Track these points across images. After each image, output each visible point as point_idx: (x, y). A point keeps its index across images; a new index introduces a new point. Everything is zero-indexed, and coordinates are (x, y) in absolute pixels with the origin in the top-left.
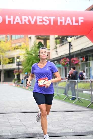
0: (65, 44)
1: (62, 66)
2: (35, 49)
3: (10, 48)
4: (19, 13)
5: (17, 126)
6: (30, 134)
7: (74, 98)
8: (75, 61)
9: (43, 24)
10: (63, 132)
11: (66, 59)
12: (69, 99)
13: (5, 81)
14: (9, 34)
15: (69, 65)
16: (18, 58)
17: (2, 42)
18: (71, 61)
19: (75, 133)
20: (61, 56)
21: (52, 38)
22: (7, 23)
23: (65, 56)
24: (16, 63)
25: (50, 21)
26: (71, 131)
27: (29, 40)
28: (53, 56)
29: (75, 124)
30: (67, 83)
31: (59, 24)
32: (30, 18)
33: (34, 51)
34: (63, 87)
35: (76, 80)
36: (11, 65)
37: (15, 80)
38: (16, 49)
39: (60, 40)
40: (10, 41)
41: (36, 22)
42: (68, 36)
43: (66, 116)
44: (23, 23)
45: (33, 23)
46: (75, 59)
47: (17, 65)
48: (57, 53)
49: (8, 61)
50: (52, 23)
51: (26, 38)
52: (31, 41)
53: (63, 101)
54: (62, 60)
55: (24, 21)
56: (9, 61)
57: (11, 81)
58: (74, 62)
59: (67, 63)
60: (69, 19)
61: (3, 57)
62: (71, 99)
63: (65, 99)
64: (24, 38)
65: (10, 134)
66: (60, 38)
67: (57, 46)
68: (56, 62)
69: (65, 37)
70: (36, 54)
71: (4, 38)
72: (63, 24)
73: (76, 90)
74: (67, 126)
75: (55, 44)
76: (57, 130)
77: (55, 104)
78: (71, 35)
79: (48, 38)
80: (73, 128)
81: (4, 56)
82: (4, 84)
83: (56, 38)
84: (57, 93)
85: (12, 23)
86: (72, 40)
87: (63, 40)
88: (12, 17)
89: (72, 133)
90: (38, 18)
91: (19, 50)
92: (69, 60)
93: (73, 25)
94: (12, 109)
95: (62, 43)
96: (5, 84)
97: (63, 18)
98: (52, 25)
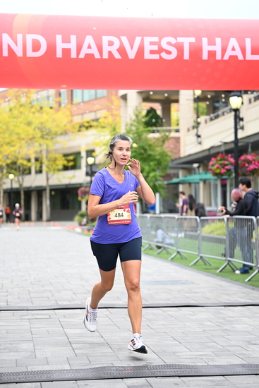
0: (223, 114)
1: (216, 177)
2: (137, 129)
3: (69, 127)
4: (95, 28)
5: (88, 345)
6: (125, 367)
7: (247, 268)
8: (250, 162)
9: (160, 56)
10: (217, 364)
11: (226, 157)
12: (234, 271)
13: (54, 218)
14: (65, 86)
15: (234, 175)
16: (90, 153)
17: (46, 109)
18: (240, 162)
19: (250, 366)
20: (212, 148)
21: (187, 97)
22: (59, 54)
23: (223, 149)
24: (84, 169)
25: (180, 49)
26: (238, 361)
27: (122, 102)
28: (189, 147)
29: (249, 343)
30: (227, 226)
31: (205, 57)
32: (125, 40)
33: (133, 134)
34: (215, 235)
35: (253, 217)
36: (70, 173)
37: (82, 216)
38: (83, 129)
39: (208, 103)
40: (69, 106)
41: (141, 51)
42: (230, 92)
43: (224, 319)
44: (106, 56)
45: (132, 54)
46: (249, 157)
47: (87, 174)
48: (199, 139)
49: (61, 162)
50: (186, 56)
51: (114, 98)
52: (126, 106)
53: (218, 275)
54: (213, 161)
55: (106, 49)
56: (65, 163)
57: (71, 218)
58: (247, 165)
59: (227, 167)
60: (233, 42)
61: (48, 152)
62: (240, 269)
63: (221, 271)
64: (108, 98)
65: (67, 367)
66: (209, 96)
67: (199, 120)
68: (196, 165)
69: (223, 96)
70: (141, 144)
71: (51, 98)
72: (218, 57)
74: (227, 346)
75: (195, 116)
76: (200, 357)
77: (193, 283)
78: (239, 89)
79: (174, 98)
80: (245, 352)
81: (52, 147)
82: (50, 226)
83: (196, 97)
84: (199, 253)
85: (73, 55)
86: (242, 103)
87: (217, 105)
88: (73, 38)
89: (243, 366)
90: (147, 40)
91: (92, 131)
92: (232, 160)
93: (245, 61)
94: (74, 297)
95: (213, 113)
96: (54, 226)
97: (218, 41)
98: (187, 60)
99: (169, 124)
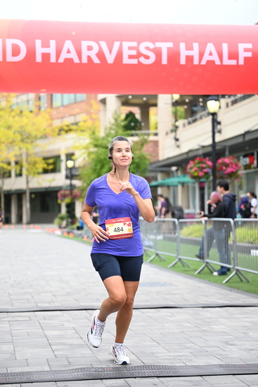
0: (201, 118)
1: (194, 180)
2: (116, 132)
3: (48, 130)
4: (74, 33)
5: (67, 347)
6: (104, 368)
7: (224, 270)
8: (227, 165)
9: (139, 61)
10: (195, 364)
11: (204, 161)
12: (212, 273)
13: (34, 220)
14: (44, 90)
15: (211, 178)
16: (70, 156)
17: (26, 113)
18: (218, 165)
19: (227, 366)
20: (190, 151)
21: (165, 101)
22: (39, 59)
23: (201, 152)
24: (63, 172)
25: (158, 53)
26: (216, 362)
27: (101, 106)
28: (168, 151)
29: (227, 343)
30: (205, 228)
31: (183, 61)
32: (104, 45)
34: (193, 237)
36: (50, 176)
37: (62, 219)
38: (63, 132)
39: (186, 107)
40: (49, 110)
41: (119, 56)
42: (208, 96)
43: (202, 320)
44: (85, 60)
45: (110, 59)
46: (227, 160)
47: (67, 177)
48: (178, 143)
49: (41, 165)
50: (164, 61)
51: (93, 102)
52: (105, 110)
53: (196, 276)
54: (191, 164)
55: (85, 53)
56: (45, 166)
57: (50, 221)
58: (224, 168)
59: (205, 170)
60: (210, 47)
61: (28, 155)
62: (218, 271)
63: (199, 273)
64: (87, 102)
65: (47, 368)
66: (187, 101)
67: (177, 124)
68: (174, 168)
69: (201, 100)
71: (31, 102)
72: (196, 62)
73: (230, 248)
74: (205, 347)
75: (174, 120)
76: (179, 358)
77: (171, 285)
78: (216, 94)
79: (152, 102)
80: (222, 352)
81: (32, 151)
82: (30, 228)
83: (174, 101)
84: (178, 255)
85: (53, 60)
86: (220, 107)
87: (195, 109)
88: (53, 43)
89: (221, 366)
90: (126, 45)
91: (71, 135)
92: (210, 163)
93: (222, 66)
94: (54, 299)
95: (191, 116)
96: (34, 228)
97: (196, 46)
98: (165, 65)
99: (148, 127)
